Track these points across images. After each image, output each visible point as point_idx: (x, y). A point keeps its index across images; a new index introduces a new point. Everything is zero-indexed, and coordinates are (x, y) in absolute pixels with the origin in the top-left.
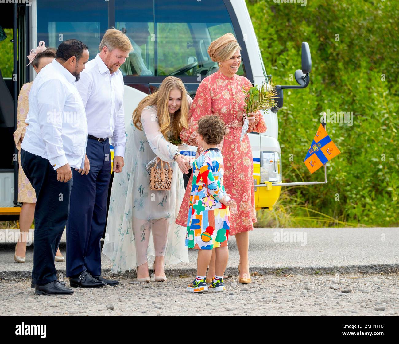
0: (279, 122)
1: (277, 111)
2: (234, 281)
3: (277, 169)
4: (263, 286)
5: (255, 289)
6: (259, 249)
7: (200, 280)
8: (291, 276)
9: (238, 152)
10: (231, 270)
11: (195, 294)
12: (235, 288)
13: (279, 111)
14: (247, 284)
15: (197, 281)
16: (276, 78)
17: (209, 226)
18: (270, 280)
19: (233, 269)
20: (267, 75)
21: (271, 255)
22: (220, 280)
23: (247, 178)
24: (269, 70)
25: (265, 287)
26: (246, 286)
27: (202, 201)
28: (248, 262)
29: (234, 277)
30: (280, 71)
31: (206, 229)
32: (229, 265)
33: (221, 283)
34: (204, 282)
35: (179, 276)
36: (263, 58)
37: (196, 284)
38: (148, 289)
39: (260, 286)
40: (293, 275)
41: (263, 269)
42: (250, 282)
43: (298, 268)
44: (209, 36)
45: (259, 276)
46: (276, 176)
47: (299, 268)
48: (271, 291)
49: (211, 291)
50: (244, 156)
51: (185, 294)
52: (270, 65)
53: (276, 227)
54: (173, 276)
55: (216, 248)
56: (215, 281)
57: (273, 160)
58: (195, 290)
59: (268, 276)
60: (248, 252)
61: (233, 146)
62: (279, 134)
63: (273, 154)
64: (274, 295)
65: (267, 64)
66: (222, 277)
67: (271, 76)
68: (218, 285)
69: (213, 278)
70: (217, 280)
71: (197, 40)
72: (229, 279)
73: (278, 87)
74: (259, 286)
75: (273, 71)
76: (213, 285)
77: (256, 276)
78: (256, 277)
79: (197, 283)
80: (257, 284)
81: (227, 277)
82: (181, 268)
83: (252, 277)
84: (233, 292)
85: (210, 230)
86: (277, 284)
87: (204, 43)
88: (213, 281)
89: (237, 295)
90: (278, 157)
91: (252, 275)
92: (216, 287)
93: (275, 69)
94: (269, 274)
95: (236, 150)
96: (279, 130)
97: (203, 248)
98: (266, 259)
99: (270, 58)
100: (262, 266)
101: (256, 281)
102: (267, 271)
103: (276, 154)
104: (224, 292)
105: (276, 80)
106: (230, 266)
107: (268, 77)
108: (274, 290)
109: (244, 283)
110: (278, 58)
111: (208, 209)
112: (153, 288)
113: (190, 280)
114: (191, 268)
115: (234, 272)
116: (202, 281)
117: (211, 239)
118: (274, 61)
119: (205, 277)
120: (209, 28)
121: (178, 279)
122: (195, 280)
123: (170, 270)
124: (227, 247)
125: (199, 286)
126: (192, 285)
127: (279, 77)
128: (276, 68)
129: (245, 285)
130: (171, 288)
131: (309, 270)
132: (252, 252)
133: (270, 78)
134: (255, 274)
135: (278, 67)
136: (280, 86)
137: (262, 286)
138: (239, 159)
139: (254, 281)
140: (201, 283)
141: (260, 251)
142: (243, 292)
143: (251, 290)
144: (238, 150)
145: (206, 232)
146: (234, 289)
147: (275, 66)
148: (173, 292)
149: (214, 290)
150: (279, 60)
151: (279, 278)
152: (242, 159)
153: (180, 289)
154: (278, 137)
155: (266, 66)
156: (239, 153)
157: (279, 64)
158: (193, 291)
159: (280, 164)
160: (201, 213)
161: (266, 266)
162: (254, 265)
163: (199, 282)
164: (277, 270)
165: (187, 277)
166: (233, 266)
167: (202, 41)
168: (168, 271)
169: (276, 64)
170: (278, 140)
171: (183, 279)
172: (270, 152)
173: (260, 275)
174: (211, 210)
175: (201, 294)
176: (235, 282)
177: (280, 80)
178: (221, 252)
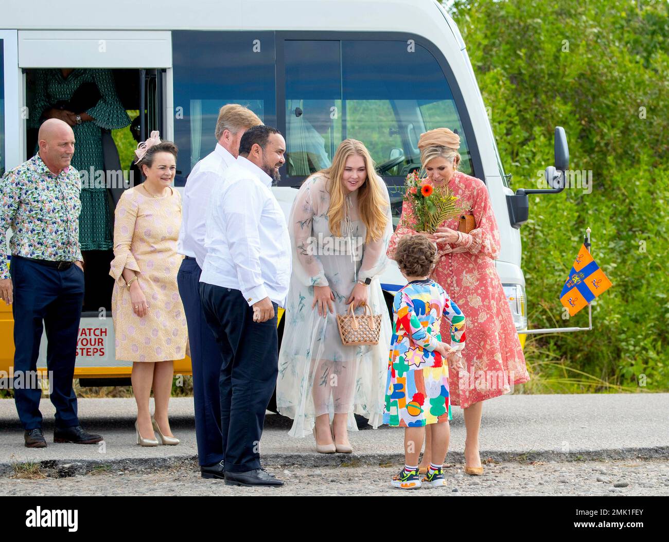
0: (523, 242)
1: (520, 226)
2: (459, 471)
3: (520, 309)
4: (501, 478)
5: (489, 483)
6: (494, 426)
7: (410, 471)
8: (542, 463)
9: (457, 289)
10: (454, 456)
11: (402, 490)
12: (461, 482)
13: (523, 227)
14: (477, 475)
15: (406, 472)
16: (518, 179)
17: (417, 392)
18: (511, 469)
19: (458, 454)
20: (505, 174)
21: (512, 434)
22: (439, 470)
23: (476, 324)
24: (507, 166)
25: (503, 480)
26: (476, 479)
27: (404, 357)
28: (478, 443)
29: (458, 466)
30: (524, 169)
31: (413, 397)
32: (450, 449)
33: (440, 474)
34: (416, 475)
35: (380, 465)
36: (499, 150)
37: (404, 477)
38: (335, 483)
39: (497, 479)
40: (544, 463)
41: (500, 455)
42: (481, 472)
43: (551, 452)
44: (420, 119)
45: (494, 464)
46: (518, 320)
47: (553, 452)
48: (512, 485)
49: (426, 486)
50: (469, 294)
51: (388, 490)
52: (510, 160)
53: (519, 393)
54: (371, 465)
55: (432, 425)
56: (432, 472)
57: (514, 296)
58: (402, 485)
59: (507, 464)
60: (479, 429)
61: (449, 280)
62: (522, 259)
63: (515, 288)
64: (517, 491)
65: (505, 160)
66: (442, 466)
67: (510, 176)
68: (435, 477)
69: (429, 467)
70: (435, 470)
71: (404, 124)
72: (451, 468)
73: (522, 191)
74: (494, 478)
75: (514, 169)
76: (428, 477)
77: (491, 464)
78: (490, 466)
79: (405, 475)
80: (491, 476)
81: (449, 465)
82: (383, 453)
83: (485, 466)
84: (457, 487)
85: (419, 398)
86: (520, 475)
87: (414, 128)
88: (428, 471)
89: (464, 491)
90: (522, 293)
91: (484, 463)
92: (433, 480)
93: (517, 166)
94: (510, 461)
95: (455, 285)
96: (522, 253)
97: (411, 425)
98: (505, 439)
99: (510, 150)
100: (499, 450)
101: (490, 471)
102: (506, 457)
103: (519, 287)
104: (444, 488)
105: (519, 182)
106: (452, 450)
107: (506, 177)
108: (516, 485)
109: (473, 474)
110: (520, 150)
111: (413, 368)
112: (342, 482)
113: (396, 469)
114: (396, 452)
115: (458, 458)
116: (414, 473)
117: (421, 411)
118: (515, 154)
119: (417, 467)
120: (421, 107)
121: (378, 469)
122: (404, 471)
123: (367, 456)
124: (448, 423)
125: (408, 479)
126: (399, 477)
127: (523, 177)
128: (517, 164)
129: (474, 477)
130: (367, 482)
131: (567, 455)
132: (485, 430)
133: (509, 178)
134: (489, 462)
135: (520, 163)
136: (524, 190)
137: (499, 478)
138: (461, 298)
139: (487, 471)
140: (412, 475)
141: (496, 428)
142: (472, 486)
143: (484, 484)
144: (457, 286)
145: (413, 401)
146: (458, 482)
147: (517, 161)
148: (371, 487)
149: (430, 485)
150: (522, 153)
151: (524, 467)
152: (466, 298)
153: (382, 483)
154: (522, 264)
155: (504, 162)
156: (460, 290)
157: (523, 158)
158: (399, 486)
159: (524, 302)
160: (405, 374)
161: (504, 449)
162: (488, 448)
163: (409, 474)
164: (521, 455)
165: (390, 466)
166: (458, 450)
167: (411, 126)
168: (364, 457)
169: (518, 158)
170: (522, 268)
171: (384, 470)
172: (510, 285)
173: (497, 463)
174: (419, 369)
175: (411, 491)
176: (460, 474)
177: (524, 181)
178: (439, 430)
